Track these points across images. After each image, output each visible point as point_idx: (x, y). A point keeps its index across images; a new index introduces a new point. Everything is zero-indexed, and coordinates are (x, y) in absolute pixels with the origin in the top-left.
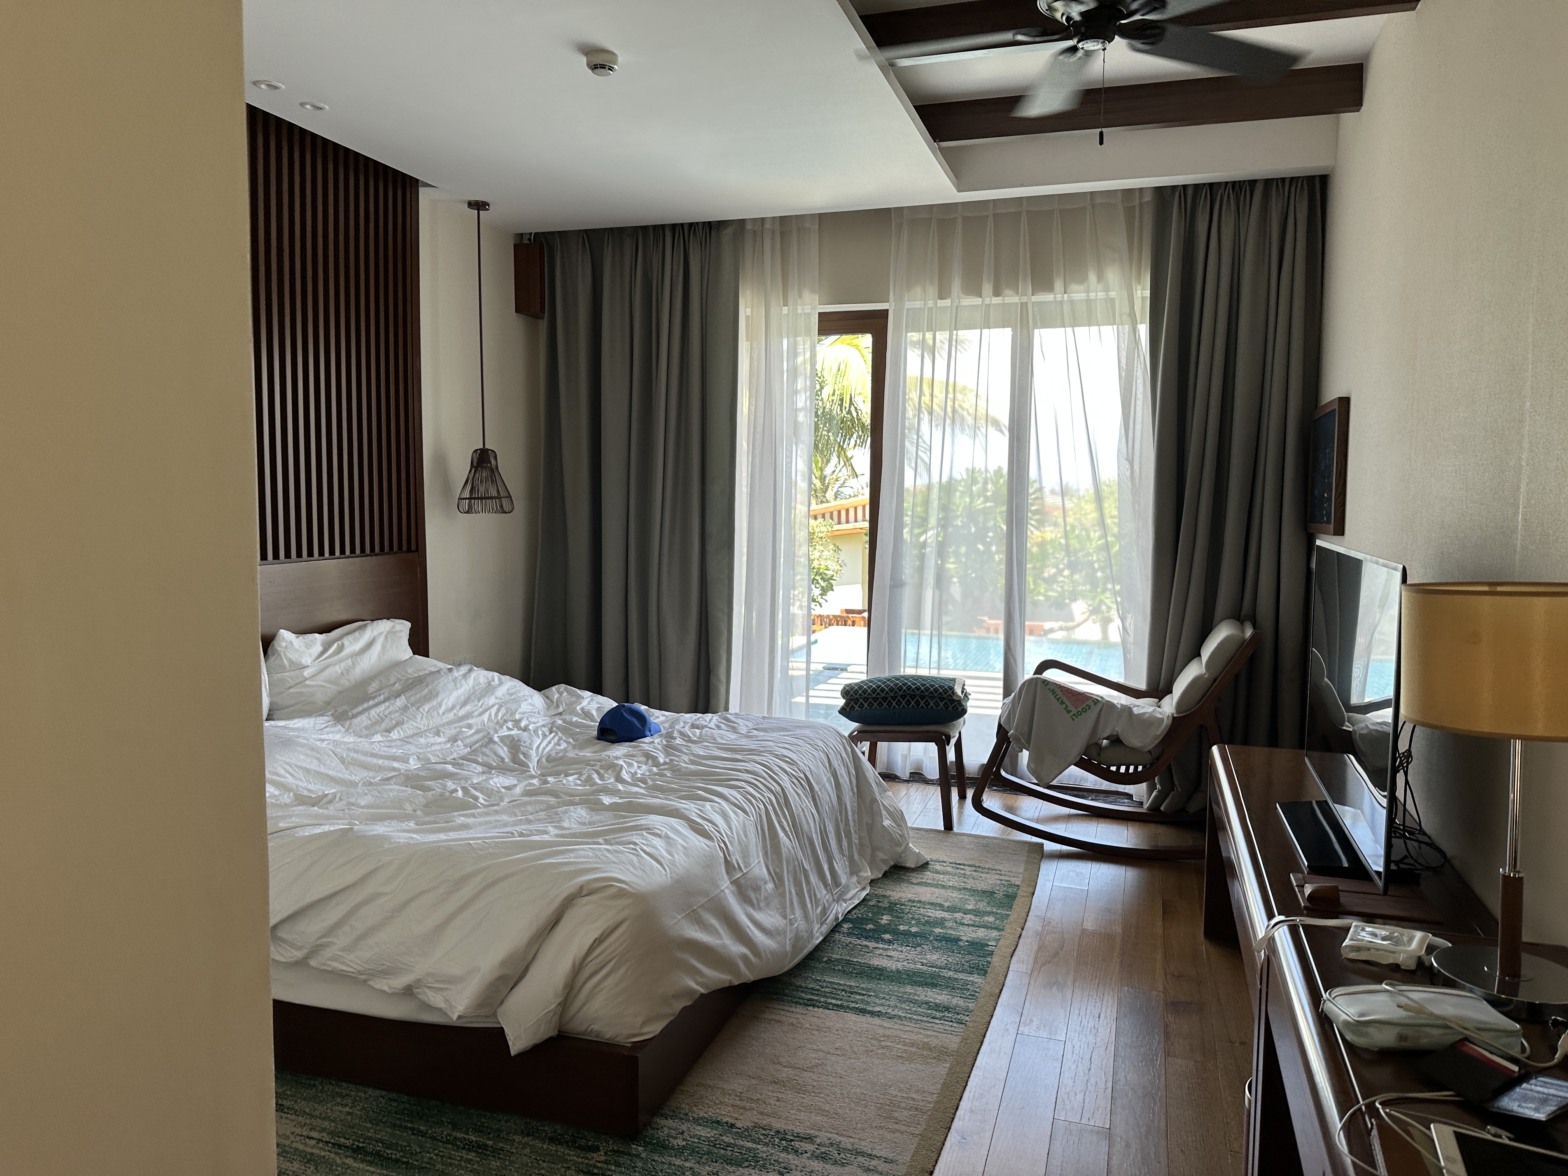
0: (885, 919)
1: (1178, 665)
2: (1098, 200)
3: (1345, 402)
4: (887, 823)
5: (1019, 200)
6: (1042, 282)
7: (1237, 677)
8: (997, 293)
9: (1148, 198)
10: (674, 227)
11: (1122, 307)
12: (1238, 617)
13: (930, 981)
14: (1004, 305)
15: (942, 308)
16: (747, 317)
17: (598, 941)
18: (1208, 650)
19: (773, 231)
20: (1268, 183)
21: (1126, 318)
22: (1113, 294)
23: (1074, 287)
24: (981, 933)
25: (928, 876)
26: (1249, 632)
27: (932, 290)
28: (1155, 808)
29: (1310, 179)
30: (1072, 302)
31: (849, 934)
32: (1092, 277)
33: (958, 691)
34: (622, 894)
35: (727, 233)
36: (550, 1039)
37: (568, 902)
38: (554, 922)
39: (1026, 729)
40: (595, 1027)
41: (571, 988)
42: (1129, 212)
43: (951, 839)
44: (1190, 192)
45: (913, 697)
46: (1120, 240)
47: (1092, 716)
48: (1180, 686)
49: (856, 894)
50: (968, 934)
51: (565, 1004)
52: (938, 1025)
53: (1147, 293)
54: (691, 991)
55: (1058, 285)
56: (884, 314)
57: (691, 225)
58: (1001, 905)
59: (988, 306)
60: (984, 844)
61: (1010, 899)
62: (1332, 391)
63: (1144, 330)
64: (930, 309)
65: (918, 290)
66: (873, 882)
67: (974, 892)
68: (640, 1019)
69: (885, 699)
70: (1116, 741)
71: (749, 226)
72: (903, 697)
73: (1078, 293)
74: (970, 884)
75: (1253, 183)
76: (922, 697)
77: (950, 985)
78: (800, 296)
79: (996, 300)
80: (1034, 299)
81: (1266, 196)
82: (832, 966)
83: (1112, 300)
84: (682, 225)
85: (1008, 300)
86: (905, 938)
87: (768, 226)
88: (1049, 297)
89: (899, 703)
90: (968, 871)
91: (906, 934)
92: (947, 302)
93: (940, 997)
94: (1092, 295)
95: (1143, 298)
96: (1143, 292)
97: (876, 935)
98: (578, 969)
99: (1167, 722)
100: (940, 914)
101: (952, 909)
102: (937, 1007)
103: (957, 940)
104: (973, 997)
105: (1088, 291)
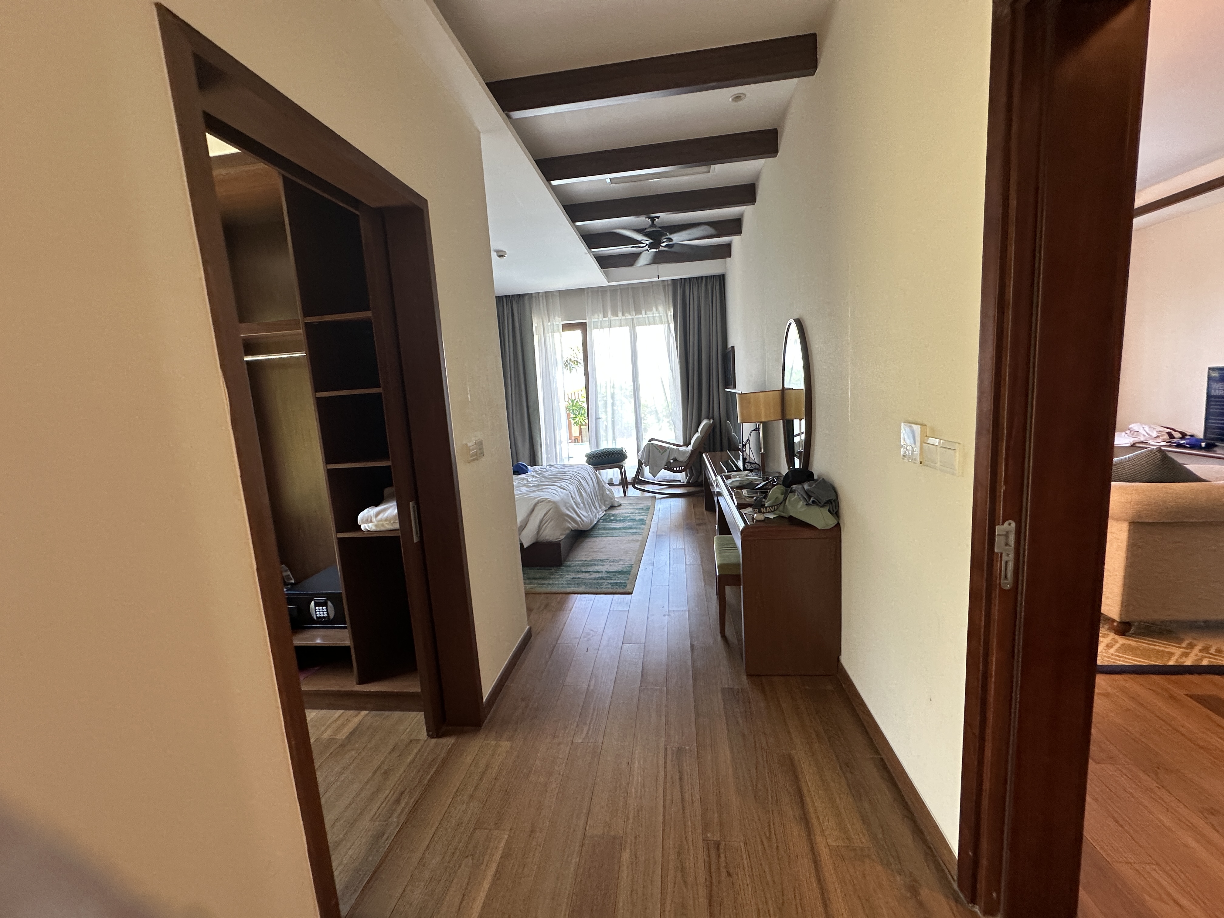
0: (612, 518)
1: (692, 435)
2: (654, 283)
3: (733, 348)
4: (608, 492)
5: (628, 284)
6: (638, 311)
7: (709, 434)
8: (623, 315)
9: (670, 282)
10: (506, 296)
11: (664, 319)
12: (708, 418)
13: (631, 528)
14: (626, 319)
15: (605, 321)
16: (536, 327)
17: (546, 514)
18: (700, 430)
19: (542, 296)
20: (706, 277)
21: (666, 322)
22: (661, 314)
23: (648, 313)
24: (642, 517)
25: (622, 507)
26: (712, 421)
27: (601, 316)
28: (688, 482)
29: (719, 276)
30: (648, 317)
31: (602, 522)
32: (654, 309)
33: (624, 451)
34: (549, 502)
35: (527, 297)
36: (533, 544)
37: (536, 505)
38: (533, 510)
39: (647, 460)
40: (547, 538)
41: (540, 528)
42: (664, 287)
43: (626, 498)
44: (683, 280)
45: (610, 454)
46: (663, 298)
47: (667, 453)
48: (692, 442)
49: (601, 514)
50: (638, 518)
51: (538, 532)
52: (634, 536)
53: (672, 314)
54: (570, 527)
55: (643, 312)
56: (585, 324)
57: (512, 296)
58: (646, 510)
59: (621, 320)
60: (638, 498)
61: (648, 509)
62: (730, 345)
63: (672, 326)
64: (601, 321)
65: (596, 315)
66: (605, 511)
67: (637, 509)
68: (559, 534)
69: (600, 456)
70: (675, 460)
71: (534, 295)
72: (606, 455)
73: (650, 314)
74: (635, 507)
75: (702, 277)
76: (613, 454)
77: (636, 528)
78: (554, 318)
79: (624, 317)
80: (636, 317)
81: (706, 282)
82: (599, 529)
83: (661, 316)
84: (509, 296)
85: (627, 317)
86: (620, 521)
87: (540, 294)
88: (641, 316)
89: (605, 457)
90: (634, 504)
91: (620, 520)
92: (607, 319)
93: (635, 531)
94: (655, 315)
95: (671, 315)
96: (671, 313)
97: (611, 521)
98: (541, 522)
99: (690, 452)
100: (628, 515)
101: (632, 513)
102: (633, 533)
103: (635, 519)
104: (643, 529)
105: (653, 314)
